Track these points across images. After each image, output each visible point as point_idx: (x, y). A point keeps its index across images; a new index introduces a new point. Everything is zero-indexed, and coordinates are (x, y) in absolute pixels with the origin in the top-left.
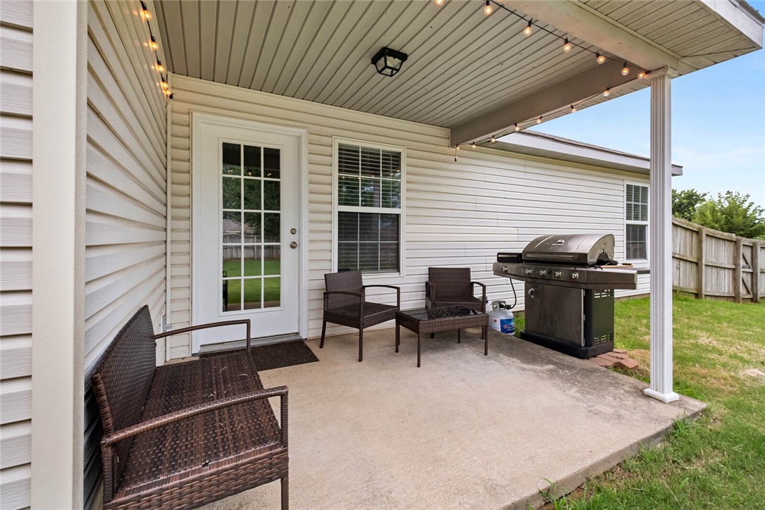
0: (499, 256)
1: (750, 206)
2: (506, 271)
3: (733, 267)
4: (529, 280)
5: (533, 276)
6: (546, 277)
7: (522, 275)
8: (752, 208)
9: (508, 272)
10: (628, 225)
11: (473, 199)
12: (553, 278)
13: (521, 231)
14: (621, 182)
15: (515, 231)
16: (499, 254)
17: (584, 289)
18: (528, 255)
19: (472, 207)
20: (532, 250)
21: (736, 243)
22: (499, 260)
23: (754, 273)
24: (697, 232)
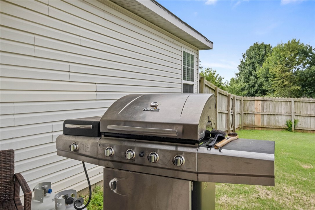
0: (67, 126)
1: (217, 76)
2: (76, 150)
3: (227, 112)
4: (111, 164)
5: (115, 159)
6: (136, 162)
7: (100, 157)
8: (218, 78)
9: (80, 152)
10: (184, 84)
11: (30, 39)
12: (147, 163)
13: (100, 87)
14: (180, 48)
15: (93, 87)
16: (66, 122)
17: (192, 181)
18: (109, 127)
19: (29, 50)
20: (114, 117)
21: (228, 97)
22: (68, 132)
23: (234, 115)
24: (214, 90)
